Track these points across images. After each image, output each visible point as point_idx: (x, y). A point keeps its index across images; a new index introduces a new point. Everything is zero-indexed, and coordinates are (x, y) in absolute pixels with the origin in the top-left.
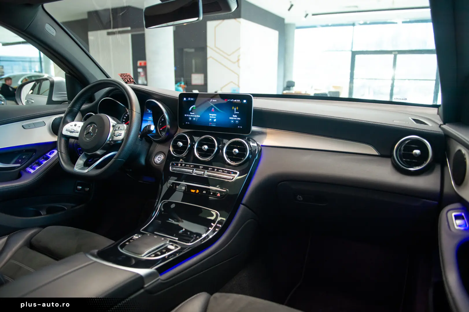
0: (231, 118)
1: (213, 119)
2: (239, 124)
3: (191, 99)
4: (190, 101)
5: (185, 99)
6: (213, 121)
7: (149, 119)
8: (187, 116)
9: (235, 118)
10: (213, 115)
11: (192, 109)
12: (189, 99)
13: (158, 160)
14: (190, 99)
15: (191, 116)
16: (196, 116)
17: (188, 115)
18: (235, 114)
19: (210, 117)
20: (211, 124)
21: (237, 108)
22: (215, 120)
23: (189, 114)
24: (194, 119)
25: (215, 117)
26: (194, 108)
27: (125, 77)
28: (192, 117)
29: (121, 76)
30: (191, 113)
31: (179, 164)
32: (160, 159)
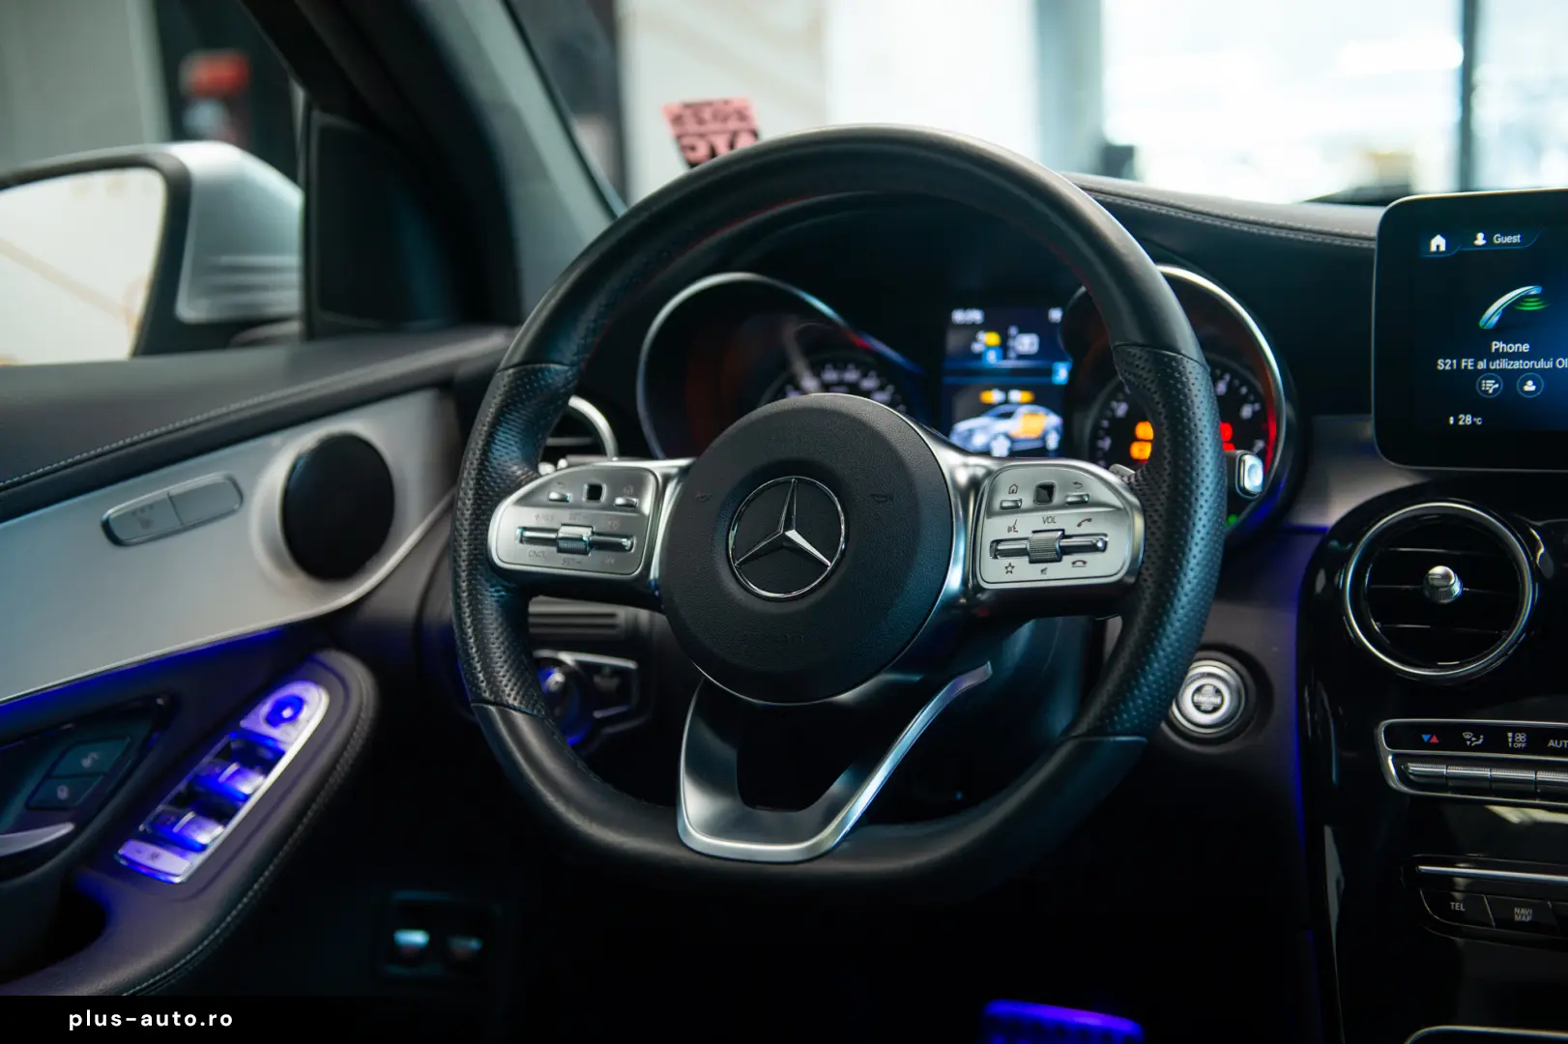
3: (1499, 241)
4: (1491, 253)
5: (1438, 243)
8: (1458, 373)
11: (1510, 312)
12: (1480, 240)
13: (1197, 707)
14: (1489, 239)
15: (1501, 364)
16: (1543, 364)
17: (1467, 363)
23: (1483, 353)
24: (1530, 387)
27: (703, 129)
28: (1509, 377)
29: (677, 120)
30: (1497, 346)
31: (1467, 735)
32: (1217, 700)
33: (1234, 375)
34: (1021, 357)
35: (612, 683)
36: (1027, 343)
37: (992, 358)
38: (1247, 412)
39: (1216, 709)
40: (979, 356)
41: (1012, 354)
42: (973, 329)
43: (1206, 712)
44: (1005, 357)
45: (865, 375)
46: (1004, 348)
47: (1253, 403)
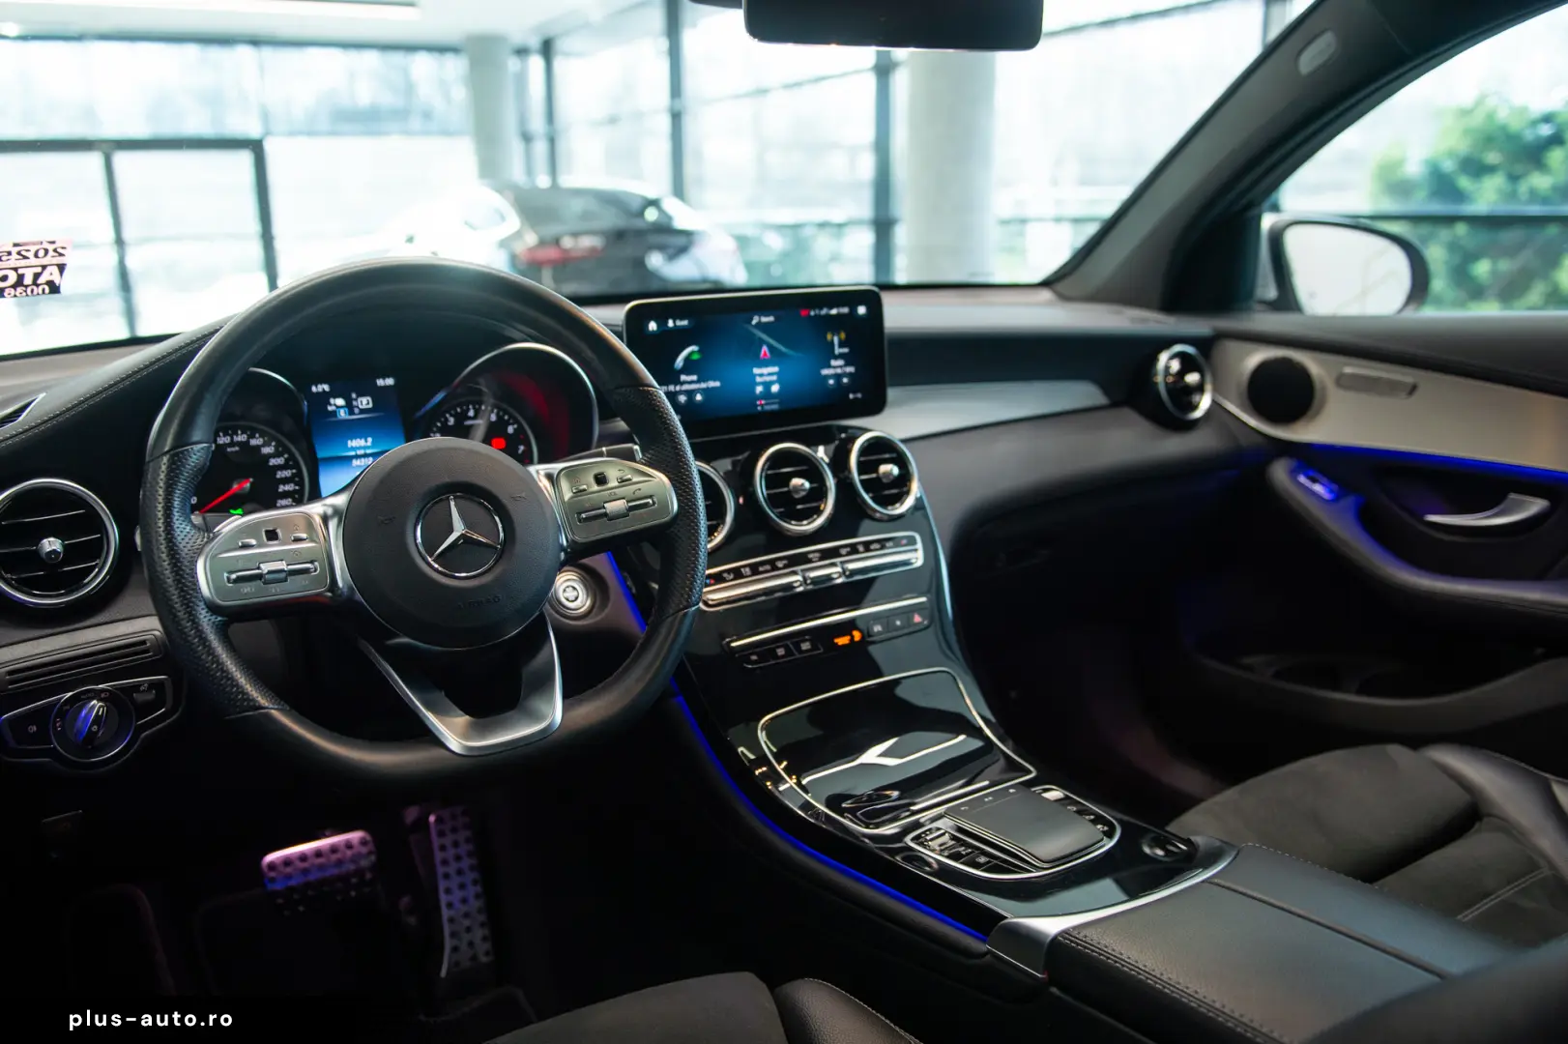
0: (825, 372)
1: (767, 385)
2: (853, 387)
3: (679, 323)
4: (677, 330)
5: (653, 326)
6: (767, 394)
7: (353, 449)
9: (839, 371)
10: (765, 370)
11: (687, 360)
12: (671, 323)
14: (674, 322)
15: (686, 387)
16: (703, 385)
18: (836, 358)
19: (758, 379)
20: (762, 405)
21: (843, 336)
22: (775, 388)
23: (679, 382)
24: (699, 397)
25: (774, 378)
26: (696, 357)
28: (690, 394)
30: (683, 378)
31: (725, 575)
32: (575, 593)
33: (500, 409)
34: (362, 411)
35: (151, 696)
36: (365, 402)
37: (343, 414)
38: (510, 430)
39: (577, 598)
40: (334, 413)
41: (356, 411)
42: (325, 397)
43: (573, 601)
44: (351, 412)
45: (252, 436)
46: (350, 407)
47: (513, 424)
